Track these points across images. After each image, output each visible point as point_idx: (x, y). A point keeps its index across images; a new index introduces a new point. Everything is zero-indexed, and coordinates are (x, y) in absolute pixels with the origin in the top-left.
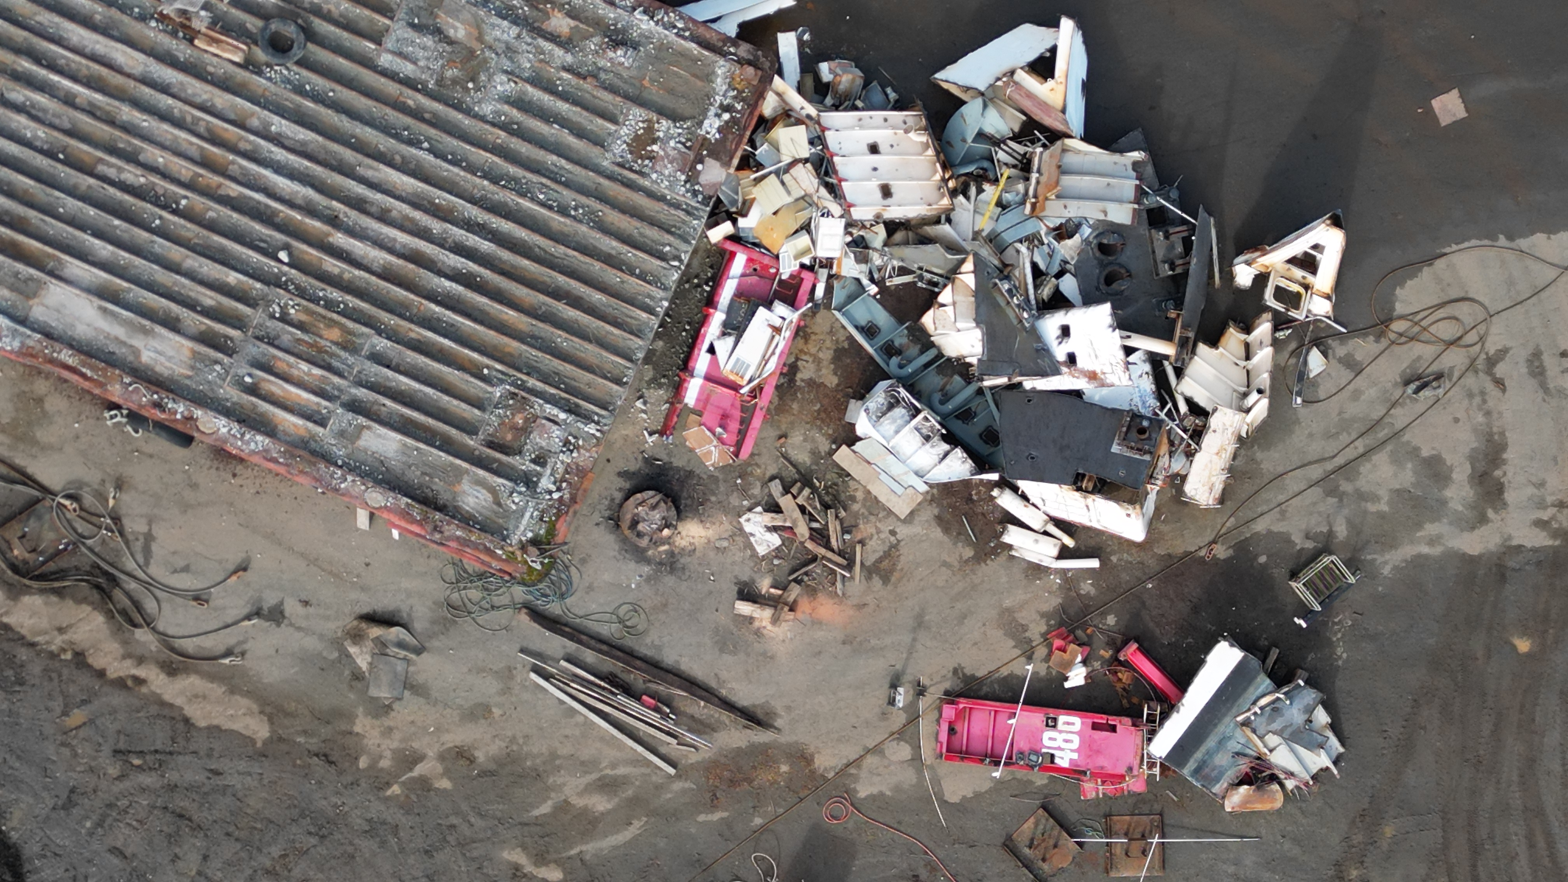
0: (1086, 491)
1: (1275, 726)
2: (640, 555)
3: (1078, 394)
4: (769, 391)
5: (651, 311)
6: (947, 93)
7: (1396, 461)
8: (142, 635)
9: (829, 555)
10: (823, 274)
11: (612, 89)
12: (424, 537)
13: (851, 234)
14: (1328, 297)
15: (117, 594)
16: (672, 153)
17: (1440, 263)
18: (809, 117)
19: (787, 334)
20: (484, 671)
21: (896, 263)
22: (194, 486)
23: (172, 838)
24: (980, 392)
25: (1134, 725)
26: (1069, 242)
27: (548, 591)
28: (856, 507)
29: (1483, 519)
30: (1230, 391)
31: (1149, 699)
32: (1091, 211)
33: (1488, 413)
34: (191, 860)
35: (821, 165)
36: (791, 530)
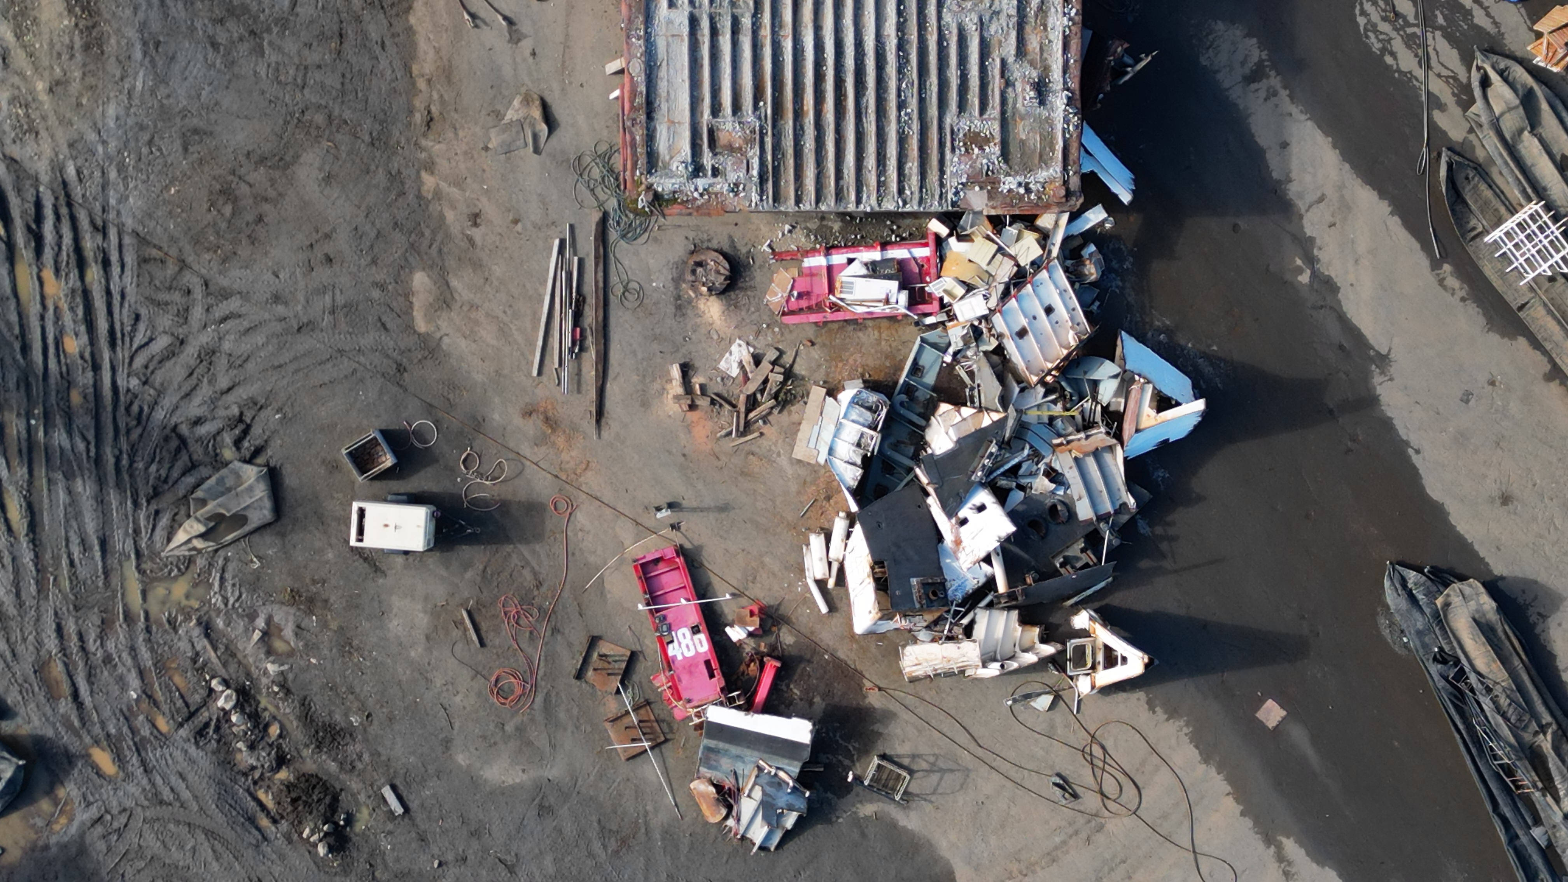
0: (874, 574)
1: (769, 789)
2: (677, 281)
3: (940, 538)
4: (840, 316)
5: (859, 201)
6: (1115, 346)
7: (1000, 793)
9: (742, 416)
10: (943, 317)
11: (1004, 101)
12: (623, 114)
13: (980, 323)
14: (1093, 687)
16: (978, 165)
18: (1050, 252)
19: (887, 310)
20: (544, 204)
21: (975, 367)
23: (322, 37)
24: (910, 470)
25: (722, 689)
26: (1046, 481)
27: (622, 225)
28: (785, 417)
30: (993, 649)
31: (745, 693)
32: (1077, 488)
33: (1064, 843)
34: (313, 57)
35: (1020, 278)
36: (746, 379)
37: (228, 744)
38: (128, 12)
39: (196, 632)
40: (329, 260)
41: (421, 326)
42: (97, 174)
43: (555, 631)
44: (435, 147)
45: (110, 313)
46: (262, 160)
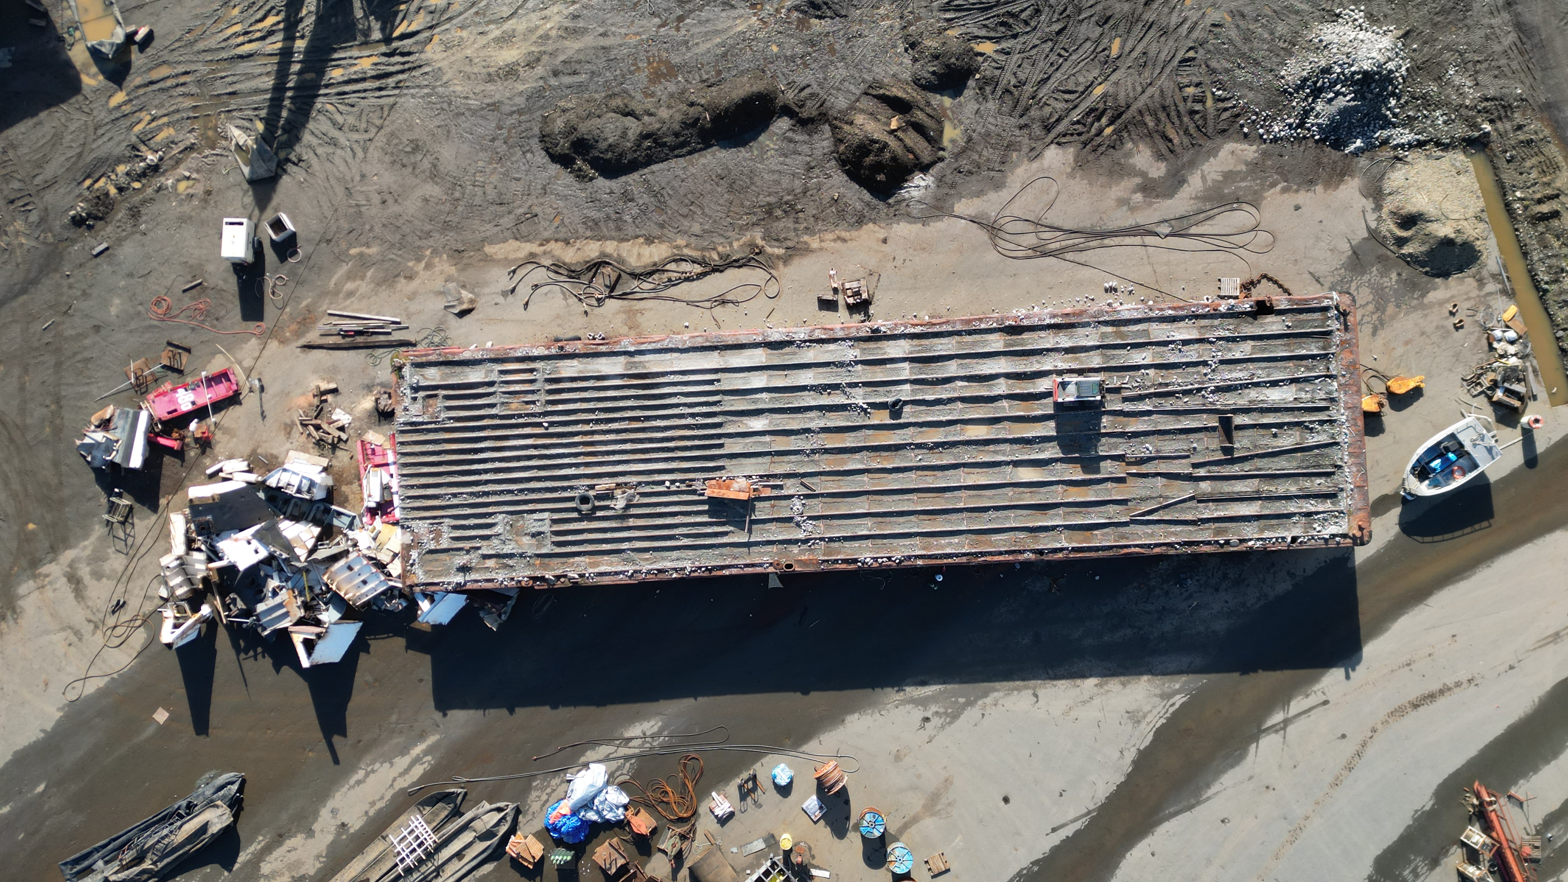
0: (220, 495)
1: (106, 446)
2: (380, 385)
3: (242, 530)
4: (362, 471)
6: (351, 620)
7: (114, 571)
8: (548, 262)
9: (311, 422)
11: (458, 549)
14: (166, 618)
15: (566, 273)
16: (424, 538)
17: (135, 655)
18: (394, 581)
19: (365, 496)
20: (420, 312)
22: (559, 325)
23: (500, 194)
25: (159, 419)
26: (274, 586)
28: (311, 445)
29: (71, 566)
31: (161, 431)
32: (271, 602)
33: (88, 607)
34: (489, 189)
35: (381, 566)
36: (330, 424)
37: (129, 162)
38: (508, 95)
39: (188, 143)
40: (384, 202)
41: (353, 251)
42: (426, 83)
43: (193, 329)
44: (446, 254)
45: (355, 92)
46: (435, 166)
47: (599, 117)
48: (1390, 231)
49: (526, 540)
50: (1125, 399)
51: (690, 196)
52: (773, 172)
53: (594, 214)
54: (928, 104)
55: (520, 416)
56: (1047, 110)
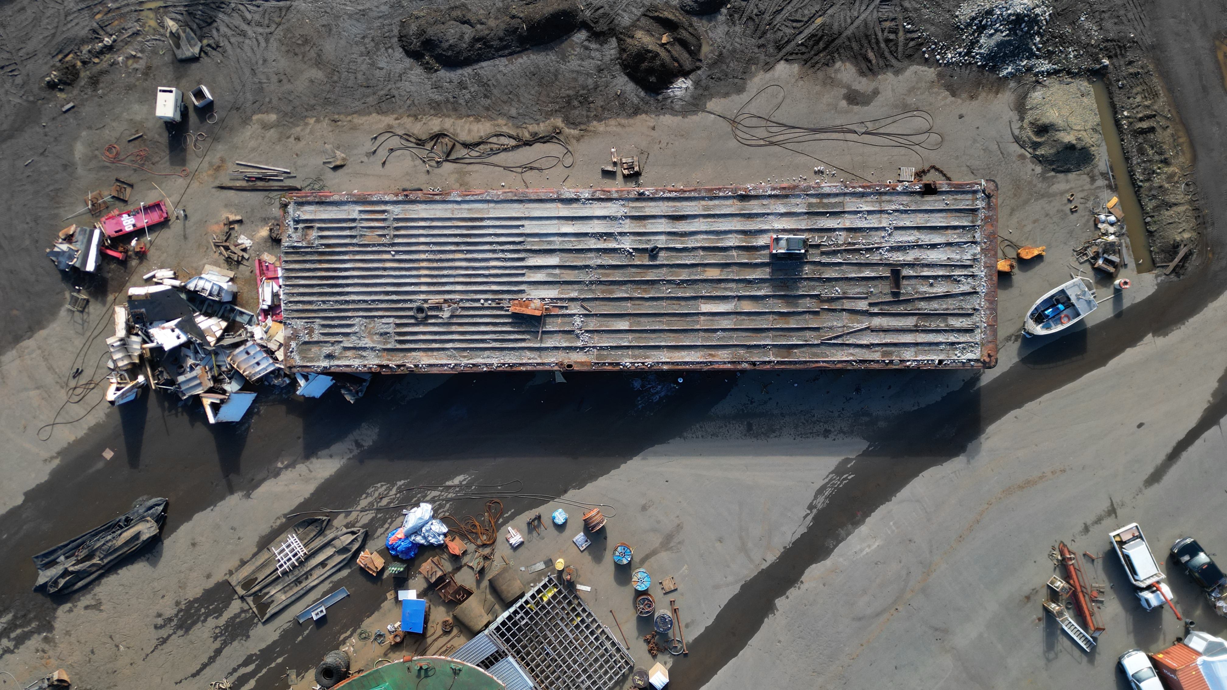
1: (70, 255)
3: (167, 321)
4: (259, 282)
6: (248, 391)
8: (401, 132)
9: (222, 244)
11: (326, 342)
15: (414, 141)
16: (301, 332)
18: (278, 364)
19: (260, 301)
20: (304, 166)
21: (239, 335)
23: (368, 79)
25: (108, 236)
26: (192, 363)
28: (222, 261)
29: (43, 342)
30: (129, 344)
31: (111, 245)
32: (189, 375)
33: (56, 373)
34: (360, 76)
35: (270, 353)
36: (236, 246)
37: (91, 42)
38: (376, 4)
39: (134, 30)
40: (280, 81)
41: (255, 117)
43: (135, 170)
44: (325, 123)
46: (319, 56)
47: (443, 23)
48: (1029, 138)
49: (376, 338)
50: (823, 253)
51: (509, 87)
52: (573, 71)
53: (438, 97)
54: (691, 25)
55: (374, 245)
56: (780, 34)
